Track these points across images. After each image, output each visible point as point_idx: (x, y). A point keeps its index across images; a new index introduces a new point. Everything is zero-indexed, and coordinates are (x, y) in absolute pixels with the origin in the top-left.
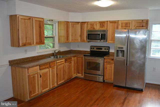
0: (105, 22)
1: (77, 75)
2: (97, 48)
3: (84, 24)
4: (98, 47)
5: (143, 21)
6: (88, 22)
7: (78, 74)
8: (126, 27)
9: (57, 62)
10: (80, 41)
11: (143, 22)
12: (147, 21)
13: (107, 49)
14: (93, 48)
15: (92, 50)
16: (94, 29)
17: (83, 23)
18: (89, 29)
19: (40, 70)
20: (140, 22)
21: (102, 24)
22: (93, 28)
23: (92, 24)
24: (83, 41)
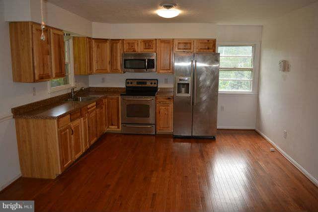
0: (153, 41)
1: (108, 127)
2: (138, 83)
3: (117, 43)
4: (140, 81)
5: (208, 41)
6: (123, 40)
7: (110, 127)
8: (185, 49)
9: (89, 106)
10: (109, 71)
11: (209, 43)
12: (214, 41)
13: (155, 83)
14: (131, 83)
15: (130, 85)
16: (134, 51)
17: (114, 42)
18: (125, 51)
19: (71, 121)
20: (205, 43)
21: (148, 43)
22: (132, 50)
23: (131, 43)
24: (114, 70)
